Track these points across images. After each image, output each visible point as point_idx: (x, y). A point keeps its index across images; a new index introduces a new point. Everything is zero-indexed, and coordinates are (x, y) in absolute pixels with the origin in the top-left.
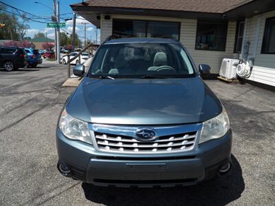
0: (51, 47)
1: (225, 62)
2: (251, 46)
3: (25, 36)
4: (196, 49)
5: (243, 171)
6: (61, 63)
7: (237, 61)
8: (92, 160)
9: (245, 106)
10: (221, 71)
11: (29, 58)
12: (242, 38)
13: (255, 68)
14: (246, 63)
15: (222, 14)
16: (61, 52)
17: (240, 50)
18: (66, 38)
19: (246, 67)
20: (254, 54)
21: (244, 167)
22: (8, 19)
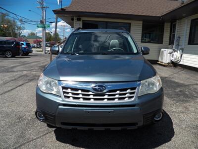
0: (40, 42)
1: (163, 52)
2: (181, 39)
3: (21, 35)
4: (142, 42)
5: (174, 123)
6: (46, 53)
7: (171, 51)
8: (60, 107)
9: (176, 81)
10: (160, 58)
11: (23, 49)
12: (174, 35)
13: (184, 55)
14: (177, 52)
15: (160, 17)
16: (47, 46)
17: (173, 43)
18: (51, 36)
19: (177, 54)
20: (183, 45)
21: (174, 121)
22: (10, 22)
